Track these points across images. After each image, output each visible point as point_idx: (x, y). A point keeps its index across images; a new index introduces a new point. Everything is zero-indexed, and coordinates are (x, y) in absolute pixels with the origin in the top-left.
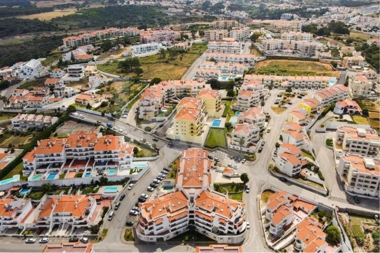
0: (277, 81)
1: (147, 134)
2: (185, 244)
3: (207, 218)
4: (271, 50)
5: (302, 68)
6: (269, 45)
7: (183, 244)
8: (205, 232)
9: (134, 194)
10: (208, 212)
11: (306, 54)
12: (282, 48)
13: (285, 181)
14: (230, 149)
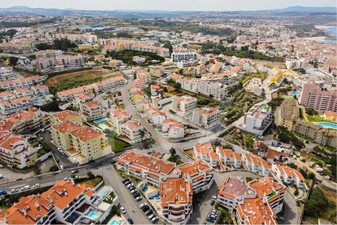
0: (90, 90)
1: (58, 173)
2: (201, 205)
3: (199, 179)
4: (45, 68)
5: (89, 77)
6: (41, 64)
7: (200, 205)
8: (201, 189)
9: (133, 211)
10: (197, 175)
11: (78, 66)
12: (51, 65)
13: (184, 141)
14: (133, 144)
